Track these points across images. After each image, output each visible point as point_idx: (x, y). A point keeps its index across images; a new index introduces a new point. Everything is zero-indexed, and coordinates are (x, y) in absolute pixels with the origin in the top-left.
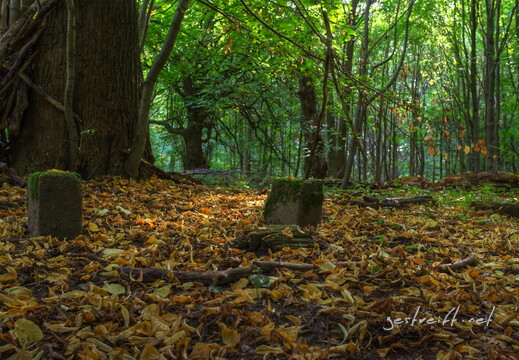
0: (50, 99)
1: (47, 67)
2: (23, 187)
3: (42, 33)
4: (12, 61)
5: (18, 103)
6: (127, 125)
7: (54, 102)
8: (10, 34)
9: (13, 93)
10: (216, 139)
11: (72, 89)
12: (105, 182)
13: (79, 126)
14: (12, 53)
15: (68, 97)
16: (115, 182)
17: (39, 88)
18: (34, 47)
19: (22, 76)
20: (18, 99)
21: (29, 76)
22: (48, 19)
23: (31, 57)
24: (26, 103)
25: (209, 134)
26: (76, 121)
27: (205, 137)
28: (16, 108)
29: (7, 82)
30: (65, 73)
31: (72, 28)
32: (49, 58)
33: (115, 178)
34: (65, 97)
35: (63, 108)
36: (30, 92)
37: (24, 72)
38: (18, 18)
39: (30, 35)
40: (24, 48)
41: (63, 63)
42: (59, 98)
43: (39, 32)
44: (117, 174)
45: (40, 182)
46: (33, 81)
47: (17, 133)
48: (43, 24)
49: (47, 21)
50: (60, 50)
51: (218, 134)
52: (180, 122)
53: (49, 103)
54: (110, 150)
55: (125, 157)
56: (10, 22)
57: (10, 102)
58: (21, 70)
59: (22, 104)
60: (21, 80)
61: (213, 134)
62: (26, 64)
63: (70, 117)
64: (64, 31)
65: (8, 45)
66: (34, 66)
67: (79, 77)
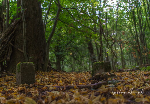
0: (19, 49)
1: (18, 40)
2: (12, 76)
3: (16, 30)
4: (7, 39)
5: (9, 51)
6: (43, 55)
7: (20, 50)
8: (6, 32)
9: (8, 49)
10: (65, 64)
11: (26, 45)
12: (37, 73)
13: (28, 56)
14: (7, 37)
15: (25, 48)
16: (40, 73)
17: (15, 46)
18: (13, 35)
19: (10, 43)
20: (9, 50)
21: (12, 43)
22: (17, 26)
23: (12, 38)
24: (12, 51)
25: (63, 63)
26: (27, 55)
27: (61, 64)
28: (9, 53)
29: (6, 45)
30: (23, 41)
31: (25, 27)
32: (18, 37)
33: (40, 71)
34: (24, 48)
35: (23, 52)
36: (13, 48)
37: (11, 42)
38: (8, 27)
39: (12, 31)
40: (10, 35)
41: (22, 38)
42: (22, 49)
43: (15, 30)
44: (41, 70)
45: (21, 66)
46: (14, 44)
47: (9, 60)
48: (16, 28)
49: (17, 27)
50: (21, 35)
51: (65, 63)
52: (54, 60)
53: (18, 50)
54: (38, 63)
55: (43, 65)
56: (6, 29)
57: (7, 51)
58: (10, 42)
59: (10, 52)
60: (10, 44)
61: (64, 63)
62: (11, 40)
63: (25, 54)
64: (22, 29)
65: (6, 35)
66: (13, 40)
67: (27, 42)
